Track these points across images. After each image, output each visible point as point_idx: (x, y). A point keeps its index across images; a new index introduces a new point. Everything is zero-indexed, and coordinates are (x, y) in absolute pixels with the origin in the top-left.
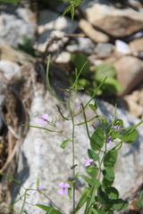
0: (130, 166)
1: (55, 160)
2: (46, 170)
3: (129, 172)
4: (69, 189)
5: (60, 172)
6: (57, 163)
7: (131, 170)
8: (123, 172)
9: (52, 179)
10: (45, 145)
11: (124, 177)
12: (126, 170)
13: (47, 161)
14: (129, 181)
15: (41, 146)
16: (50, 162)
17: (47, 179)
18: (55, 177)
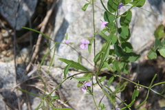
0: (149, 22)
1: (84, 17)
2: (76, 25)
3: (148, 27)
4: (90, 45)
5: (88, 27)
6: (86, 20)
7: (150, 25)
8: (143, 26)
9: (81, 33)
10: (75, 4)
11: (144, 30)
12: (146, 25)
13: (77, 18)
14: (148, 35)
15: (73, 5)
16: (80, 19)
17: (77, 33)
18: (84, 31)
